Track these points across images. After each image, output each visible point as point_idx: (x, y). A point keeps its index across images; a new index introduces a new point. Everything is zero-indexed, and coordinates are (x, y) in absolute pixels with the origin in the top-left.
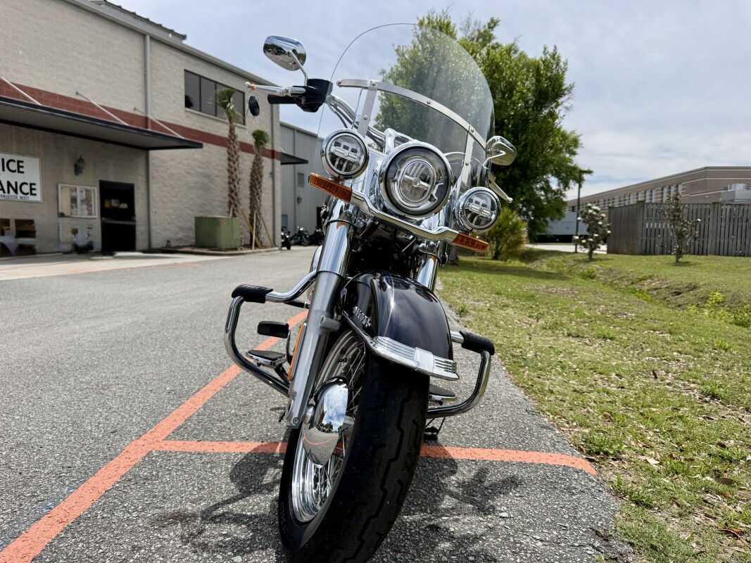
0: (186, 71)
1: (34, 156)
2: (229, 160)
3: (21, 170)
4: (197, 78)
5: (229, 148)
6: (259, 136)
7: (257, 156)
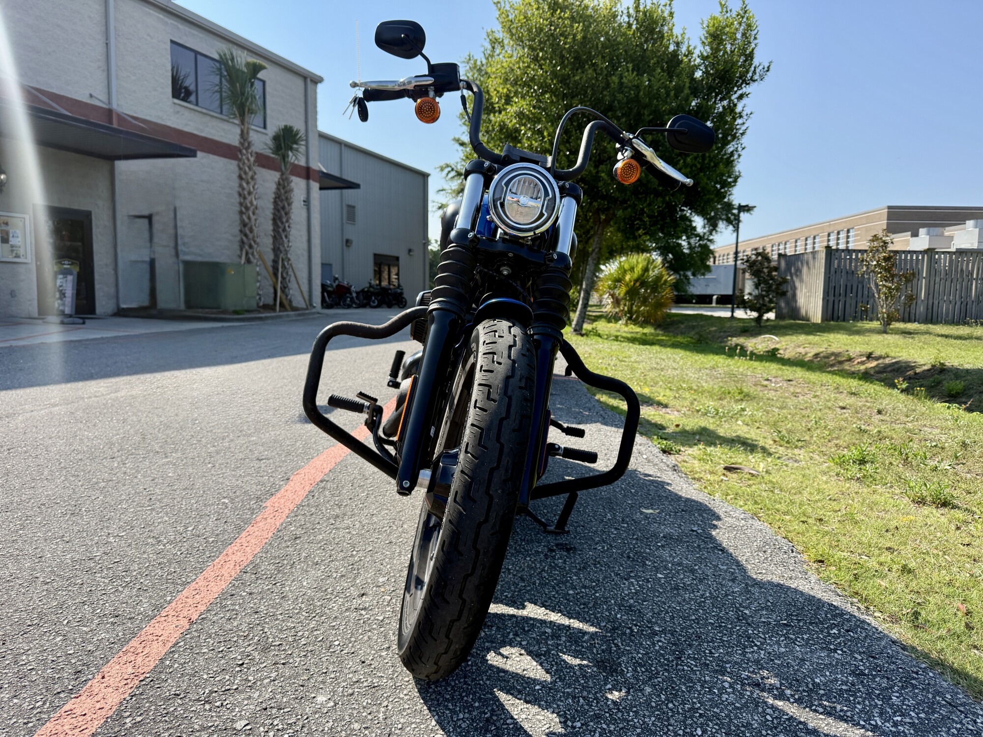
0: (172, 42)
2: (240, 177)
4: (192, 55)
5: (240, 160)
7: (282, 174)
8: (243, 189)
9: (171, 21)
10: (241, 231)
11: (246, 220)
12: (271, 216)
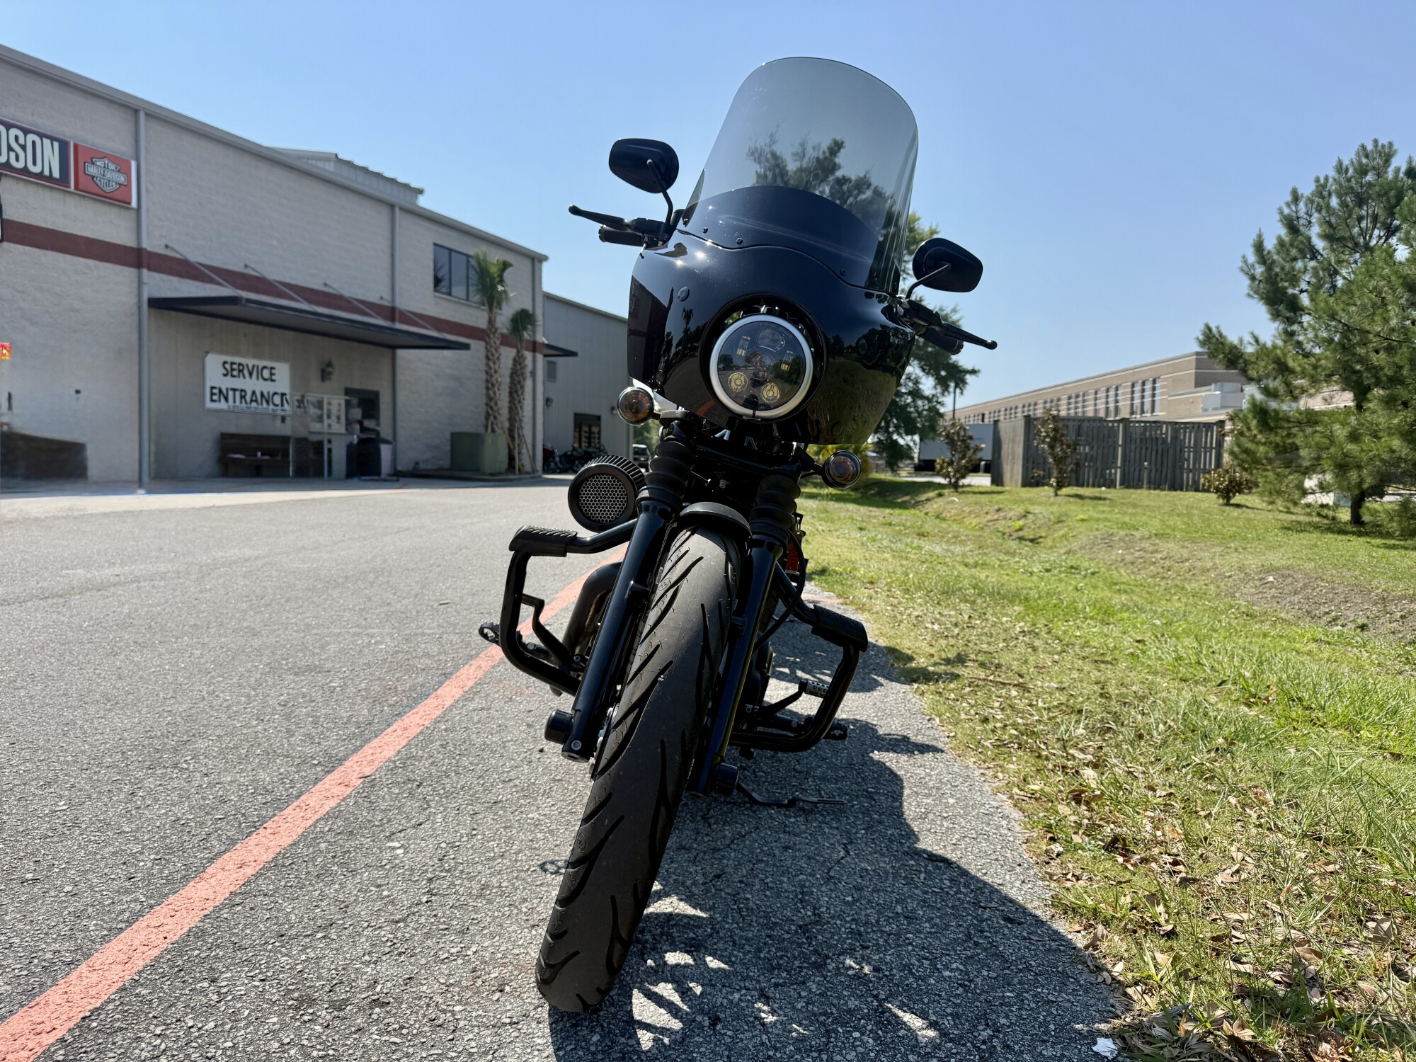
0: (435, 243)
1: (285, 361)
2: (488, 358)
3: (273, 377)
4: (447, 252)
5: (487, 341)
6: (519, 320)
7: (518, 352)
8: (490, 368)
9: (435, 227)
10: (487, 405)
11: (492, 395)
12: (508, 390)
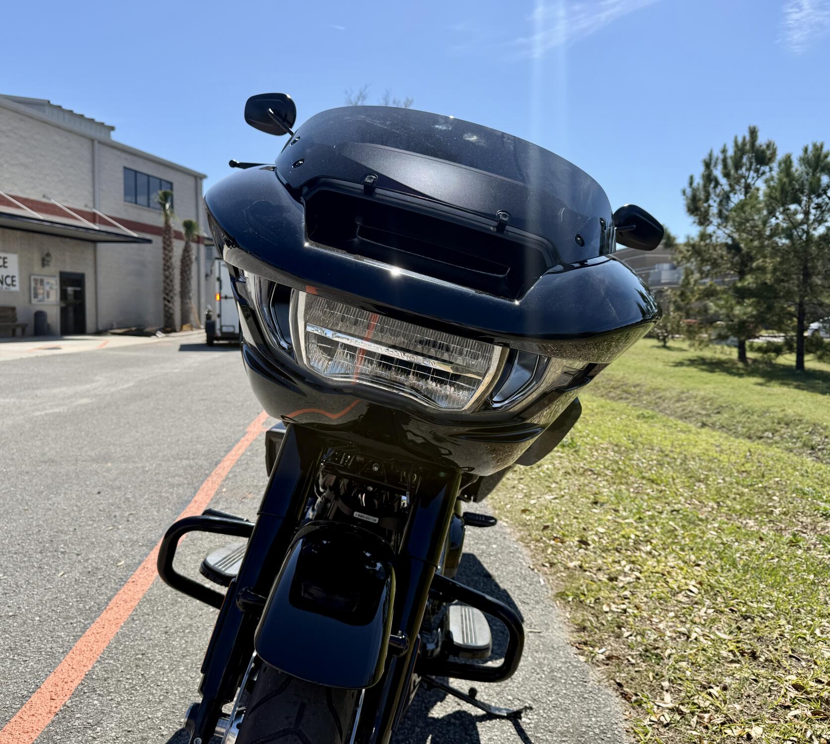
0: (125, 168)
1: (14, 252)
2: (165, 249)
3: (6, 265)
4: (133, 173)
5: (164, 238)
6: (189, 226)
7: (187, 243)
8: (166, 255)
9: (124, 155)
10: (165, 282)
11: (168, 275)
12: (179, 271)
